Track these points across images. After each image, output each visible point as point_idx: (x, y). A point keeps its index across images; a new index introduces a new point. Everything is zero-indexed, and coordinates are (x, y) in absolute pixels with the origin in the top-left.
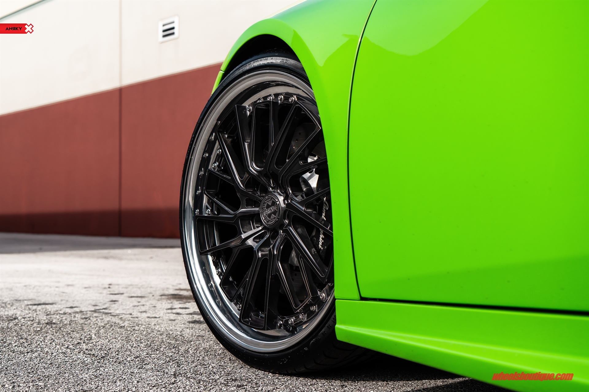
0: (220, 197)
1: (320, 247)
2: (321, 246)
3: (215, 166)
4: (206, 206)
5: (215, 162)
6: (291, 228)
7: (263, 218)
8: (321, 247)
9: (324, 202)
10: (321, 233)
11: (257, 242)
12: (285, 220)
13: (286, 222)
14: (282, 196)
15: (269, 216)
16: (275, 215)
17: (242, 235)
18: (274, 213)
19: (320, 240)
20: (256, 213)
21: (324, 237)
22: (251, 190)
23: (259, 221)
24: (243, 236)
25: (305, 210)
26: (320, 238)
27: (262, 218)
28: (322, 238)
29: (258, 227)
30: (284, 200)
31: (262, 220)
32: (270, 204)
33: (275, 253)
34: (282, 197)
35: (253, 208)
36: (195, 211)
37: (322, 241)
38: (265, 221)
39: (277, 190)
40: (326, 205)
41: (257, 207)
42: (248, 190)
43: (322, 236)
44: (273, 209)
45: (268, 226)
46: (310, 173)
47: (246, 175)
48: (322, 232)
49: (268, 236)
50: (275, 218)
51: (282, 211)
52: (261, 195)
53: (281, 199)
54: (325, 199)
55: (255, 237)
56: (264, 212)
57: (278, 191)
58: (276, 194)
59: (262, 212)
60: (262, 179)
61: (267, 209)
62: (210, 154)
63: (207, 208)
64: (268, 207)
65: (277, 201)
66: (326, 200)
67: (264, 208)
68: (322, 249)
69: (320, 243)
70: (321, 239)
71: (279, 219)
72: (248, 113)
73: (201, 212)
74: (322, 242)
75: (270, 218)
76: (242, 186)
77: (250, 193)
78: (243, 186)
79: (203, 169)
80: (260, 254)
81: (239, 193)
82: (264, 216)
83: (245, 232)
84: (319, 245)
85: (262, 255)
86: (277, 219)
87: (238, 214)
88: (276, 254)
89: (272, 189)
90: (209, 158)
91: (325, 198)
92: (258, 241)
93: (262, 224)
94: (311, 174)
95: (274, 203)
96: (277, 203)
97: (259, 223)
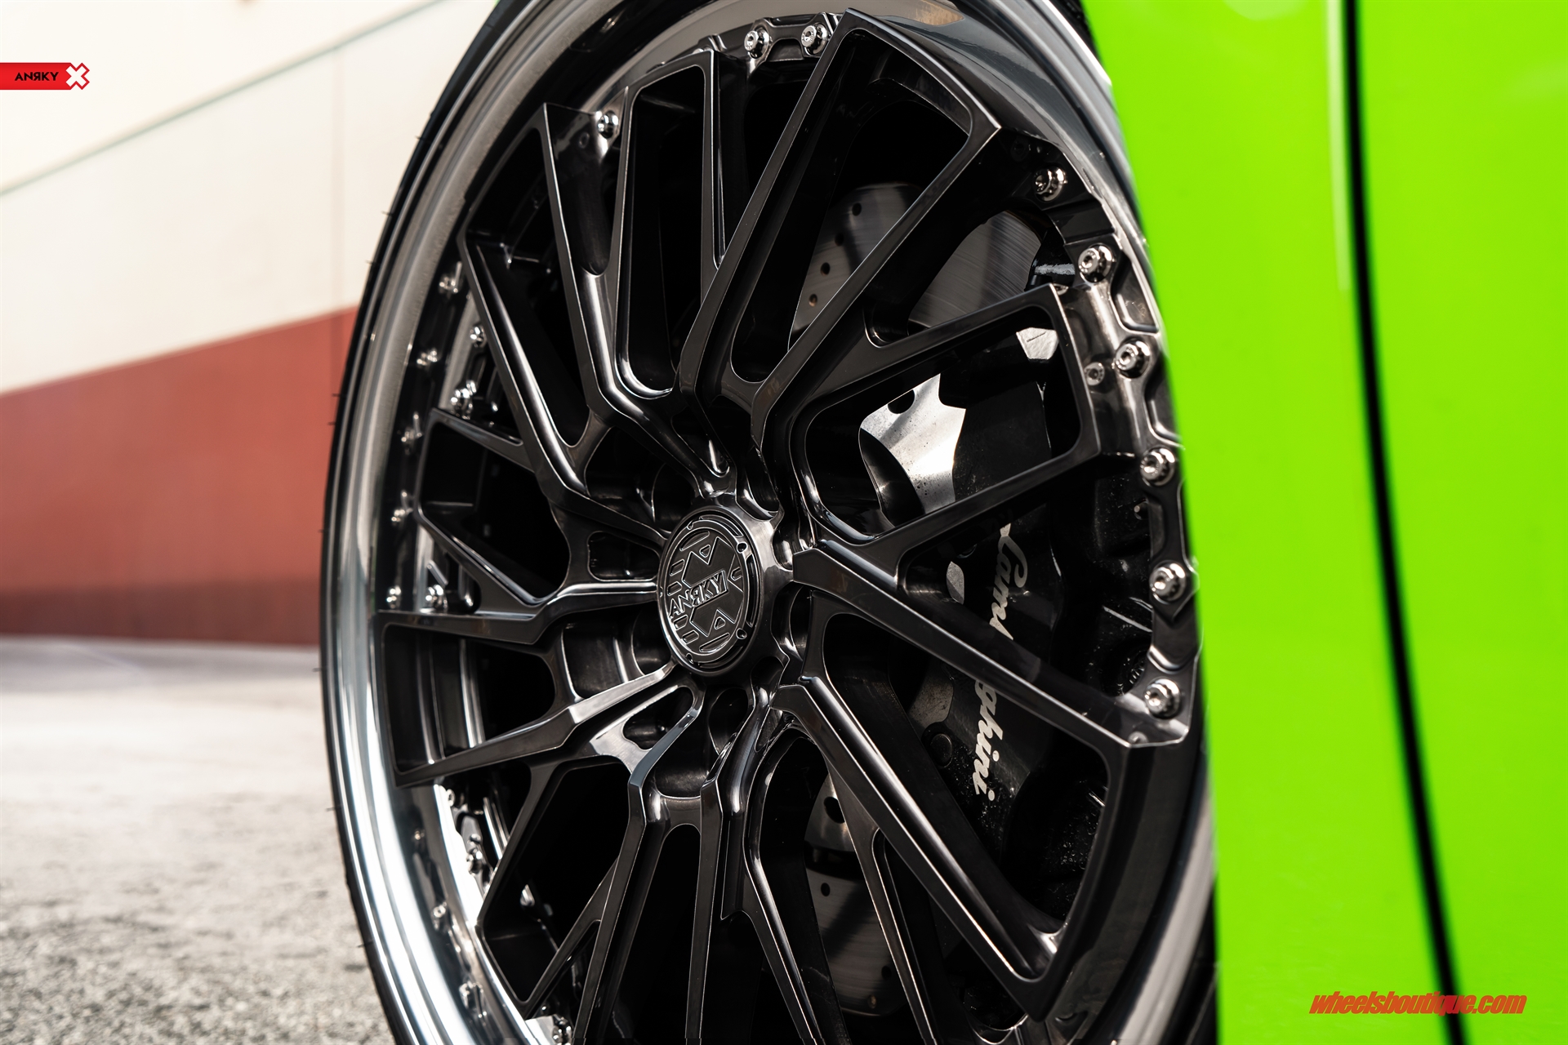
0: (487, 532)
1: (979, 784)
2: (985, 780)
3: (462, 400)
4: (425, 574)
5: (462, 385)
6: (819, 682)
7: (674, 628)
8: (984, 787)
9: (1000, 546)
10: (983, 713)
11: (642, 743)
12: (781, 638)
13: (785, 649)
14: (765, 518)
15: (703, 616)
16: (733, 615)
17: (572, 709)
18: (728, 602)
19: (979, 751)
20: (640, 601)
21: (1000, 734)
22: (616, 494)
23: (652, 643)
24: (580, 711)
25: (900, 586)
26: (980, 738)
27: (671, 629)
28: (994, 741)
29: (648, 668)
30: (776, 541)
31: (668, 637)
32: (704, 558)
33: (737, 806)
34: (767, 524)
35: (627, 577)
36: (382, 593)
37: (990, 757)
38: (681, 641)
39: (740, 493)
40: (1014, 560)
41: (646, 576)
42: (600, 496)
43: (988, 728)
44: (719, 584)
45: (695, 665)
46: (895, 409)
47: (594, 425)
48: (988, 706)
49: (695, 712)
50: (730, 628)
51: (765, 593)
52: (663, 518)
53: (762, 533)
54: (1005, 531)
55: (635, 716)
56: (675, 597)
57: (747, 495)
58: (735, 512)
59: (668, 599)
60: (669, 439)
61: (690, 581)
62: (446, 351)
63: (432, 581)
64: (697, 573)
65: (742, 547)
66: (1011, 534)
67: (678, 577)
68: (992, 796)
69: (982, 768)
70: (982, 745)
71: (749, 631)
72: (604, 145)
73: (408, 600)
74: (992, 762)
75: (706, 629)
76: (573, 475)
77: (612, 509)
78: (578, 476)
79: (416, 417)
80: (657, 803)
81: (557, 511)
82: (676, 616)
83: (586, 694)
84: (976, 777)
85: (664, 809)
86: (740, 633)
87: (553, 609)
88: (741, 813)
89: (716, 490)
90: (439, 369)
91: (1009, 526)
92: (650, 737)
93: (666, 655)
94: (899, 415)
95: (726, 557)
96: (741, 556)
97: (655, 652)
